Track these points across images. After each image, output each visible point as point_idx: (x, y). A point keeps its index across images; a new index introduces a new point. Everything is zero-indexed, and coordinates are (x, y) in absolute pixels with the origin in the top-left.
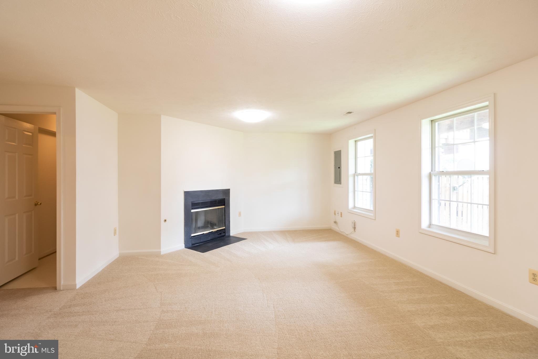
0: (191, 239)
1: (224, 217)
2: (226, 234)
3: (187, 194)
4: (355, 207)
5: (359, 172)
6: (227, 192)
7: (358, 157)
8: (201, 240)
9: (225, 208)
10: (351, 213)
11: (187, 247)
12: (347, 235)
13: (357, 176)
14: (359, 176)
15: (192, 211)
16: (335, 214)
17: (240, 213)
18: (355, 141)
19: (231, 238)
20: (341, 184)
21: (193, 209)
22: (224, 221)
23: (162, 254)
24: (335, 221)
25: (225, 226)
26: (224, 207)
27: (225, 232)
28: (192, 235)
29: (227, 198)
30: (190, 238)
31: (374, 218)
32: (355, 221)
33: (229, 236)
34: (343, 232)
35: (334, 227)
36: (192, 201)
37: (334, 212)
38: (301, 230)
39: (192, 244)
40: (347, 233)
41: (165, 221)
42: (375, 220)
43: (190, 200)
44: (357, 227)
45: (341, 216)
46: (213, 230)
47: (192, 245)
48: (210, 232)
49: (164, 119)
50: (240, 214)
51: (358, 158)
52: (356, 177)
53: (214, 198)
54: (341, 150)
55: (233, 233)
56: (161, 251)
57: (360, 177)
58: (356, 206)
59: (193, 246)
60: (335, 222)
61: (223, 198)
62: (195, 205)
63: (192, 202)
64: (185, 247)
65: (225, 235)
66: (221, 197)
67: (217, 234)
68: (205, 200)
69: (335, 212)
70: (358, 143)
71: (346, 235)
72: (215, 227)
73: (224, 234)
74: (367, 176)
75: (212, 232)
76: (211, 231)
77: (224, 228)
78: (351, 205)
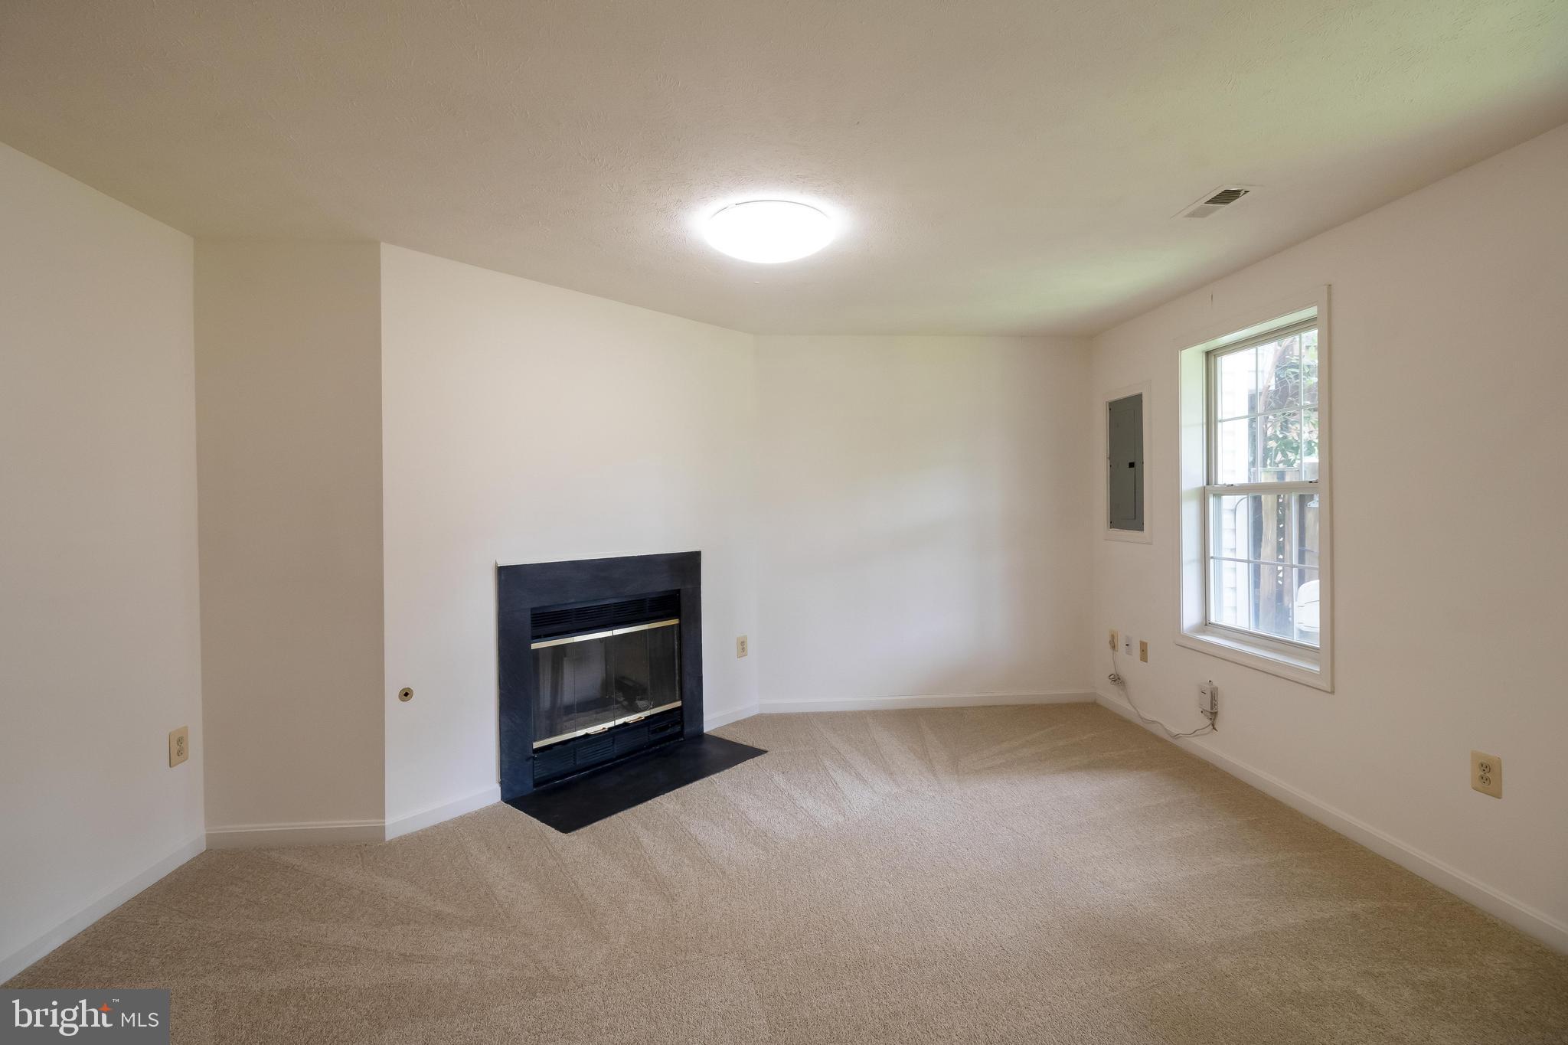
0: (530, 762)
1: (677, 661)
2: (687, 730)
3: (510, 578)
4: (1206, 625)
5: (1224, 478)
6: (688, 565)
7: (1219, 417)
8: (578, 763)
9: (679, 625)
10: (1189, 647)
11: (513, 796)
12: (1176, 736)
13: (1218, 495)
14: (1224, 497)
15: (534, 646)
16: (1114, 647)
17: (743, 643)
18: (1208, 353)
19: (707, 747)
20: (1141, 528)
21: (538, 637)
22: (677, 678)
23: (390, 836)
24: (1113, 672)
25: (681, 698)
26: (675, 622)
27: (681, 723)
28: (537, 745)
29: (689, 586)
30: (528, 759)
31: (1327, 686)
32: (1215, 683)
33: (700, 736)
34: (1154, 722)
35: (1111, 697)
36: (535, 605)
37: (1109, 639)
38: (978, 707)
39: (534, 780)
40: (1175, 731)
41: (406, 694)
42: (1332, 692)
43: (529, 602)
44: (1220, 709)
45: (1144, 657)
46: (630, 719)
47: (536, 785)
48: (616, 727)
49: (393, 259)
50: (742, 646)
51: (1219, 425)
52: (1211, 500)
53: (636, 588)
54: (1140, 396)
55: (714, 719)
56: (384, 827)
57: (1228, 501)
58: (1213, 620)
59: (541, 787)
60: (1116, 679)
61: (670, 589)
62: (549, 622)
63: (532, 609)
64: (503, 798)
65: (681, 734)
66: (661, 585)
67: (646, 729)
68: (595, 600)
69: (1113, 637)
70: (1219, 358)
71: (1170, 739)
72: (640, 704)
73: (678, 729)
74: (1238, 497)
75: (625, 724)
76: (619, 721)
77: (678, 704)
78: (1190, 615)
